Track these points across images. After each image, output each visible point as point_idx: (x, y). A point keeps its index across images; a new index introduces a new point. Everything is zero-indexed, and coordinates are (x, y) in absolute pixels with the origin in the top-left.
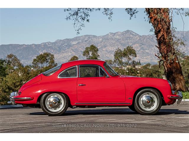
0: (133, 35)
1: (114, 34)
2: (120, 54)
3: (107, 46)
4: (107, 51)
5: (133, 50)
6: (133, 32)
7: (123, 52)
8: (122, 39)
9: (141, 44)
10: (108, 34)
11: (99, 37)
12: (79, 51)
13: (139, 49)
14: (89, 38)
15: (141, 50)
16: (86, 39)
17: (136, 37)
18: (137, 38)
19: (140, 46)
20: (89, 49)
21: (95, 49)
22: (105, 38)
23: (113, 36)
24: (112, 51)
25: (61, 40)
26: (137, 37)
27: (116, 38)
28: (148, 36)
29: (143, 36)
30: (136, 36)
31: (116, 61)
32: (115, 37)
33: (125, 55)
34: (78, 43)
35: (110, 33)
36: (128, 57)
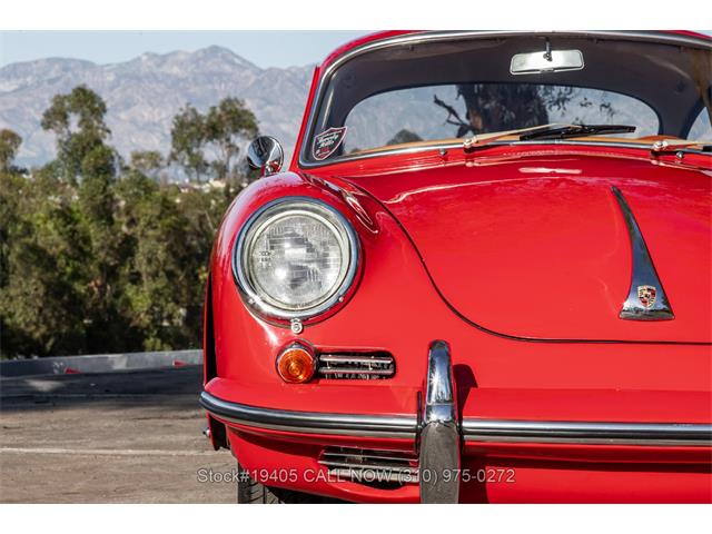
0: (233, 64)
1: (164, 59)
2: (193, 129)
3: (135, 104)
4: (133, 121)
5: (245, 112)
6: (232, 54)
7: (205, 121)
8: (190, 80)
9: (263, 99)
10: (139, 59)
11: (106, 68)
12: (27, 117)
14: (66, 69)
16: (53, 75)
17: (243, 75)
18: (247, 77)
20: (67, 104)
21: (93, 102)
22: (129, 74)
23: (159, 66)
24: (154, 124)
26: (248, 72)
27: (169, 76)
28: (288, 70)
29: (270, 69)
30: (242, 68)
31: (178, 157)
32: (166, 69)
33: (214, 131)
34: (23, 88)
35: (146, 54)
36: (228, 140)
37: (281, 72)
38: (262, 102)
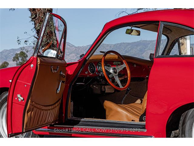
0: (70, 46)
6: (70, 44)
9: (77, 53)
13: (75, 58)
15: (77, 59)
17: (72, 48)
18: (73, 49)
19: (76, 55)
20: (19, 55)
21: (25, 55)
25: (7, 50)
26: (73, 48)
28: (82, 47)
29: (78, 47)
37: (80, 47)
38: (77, 54)
